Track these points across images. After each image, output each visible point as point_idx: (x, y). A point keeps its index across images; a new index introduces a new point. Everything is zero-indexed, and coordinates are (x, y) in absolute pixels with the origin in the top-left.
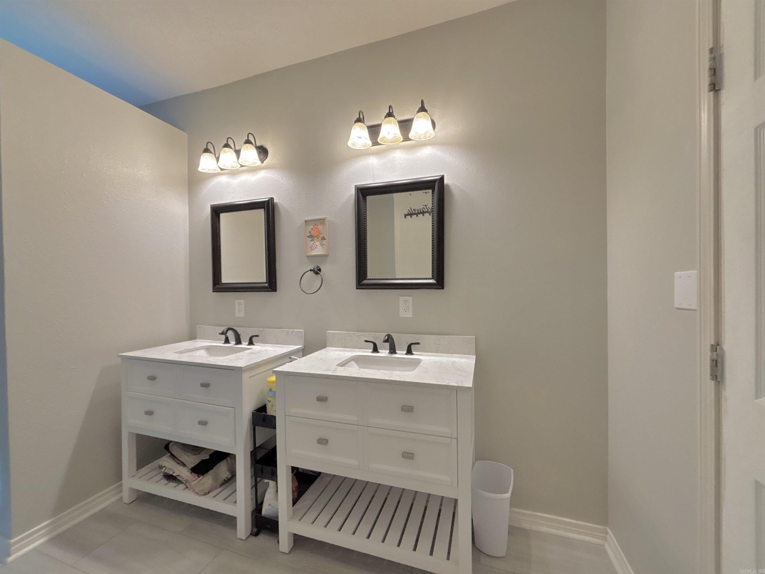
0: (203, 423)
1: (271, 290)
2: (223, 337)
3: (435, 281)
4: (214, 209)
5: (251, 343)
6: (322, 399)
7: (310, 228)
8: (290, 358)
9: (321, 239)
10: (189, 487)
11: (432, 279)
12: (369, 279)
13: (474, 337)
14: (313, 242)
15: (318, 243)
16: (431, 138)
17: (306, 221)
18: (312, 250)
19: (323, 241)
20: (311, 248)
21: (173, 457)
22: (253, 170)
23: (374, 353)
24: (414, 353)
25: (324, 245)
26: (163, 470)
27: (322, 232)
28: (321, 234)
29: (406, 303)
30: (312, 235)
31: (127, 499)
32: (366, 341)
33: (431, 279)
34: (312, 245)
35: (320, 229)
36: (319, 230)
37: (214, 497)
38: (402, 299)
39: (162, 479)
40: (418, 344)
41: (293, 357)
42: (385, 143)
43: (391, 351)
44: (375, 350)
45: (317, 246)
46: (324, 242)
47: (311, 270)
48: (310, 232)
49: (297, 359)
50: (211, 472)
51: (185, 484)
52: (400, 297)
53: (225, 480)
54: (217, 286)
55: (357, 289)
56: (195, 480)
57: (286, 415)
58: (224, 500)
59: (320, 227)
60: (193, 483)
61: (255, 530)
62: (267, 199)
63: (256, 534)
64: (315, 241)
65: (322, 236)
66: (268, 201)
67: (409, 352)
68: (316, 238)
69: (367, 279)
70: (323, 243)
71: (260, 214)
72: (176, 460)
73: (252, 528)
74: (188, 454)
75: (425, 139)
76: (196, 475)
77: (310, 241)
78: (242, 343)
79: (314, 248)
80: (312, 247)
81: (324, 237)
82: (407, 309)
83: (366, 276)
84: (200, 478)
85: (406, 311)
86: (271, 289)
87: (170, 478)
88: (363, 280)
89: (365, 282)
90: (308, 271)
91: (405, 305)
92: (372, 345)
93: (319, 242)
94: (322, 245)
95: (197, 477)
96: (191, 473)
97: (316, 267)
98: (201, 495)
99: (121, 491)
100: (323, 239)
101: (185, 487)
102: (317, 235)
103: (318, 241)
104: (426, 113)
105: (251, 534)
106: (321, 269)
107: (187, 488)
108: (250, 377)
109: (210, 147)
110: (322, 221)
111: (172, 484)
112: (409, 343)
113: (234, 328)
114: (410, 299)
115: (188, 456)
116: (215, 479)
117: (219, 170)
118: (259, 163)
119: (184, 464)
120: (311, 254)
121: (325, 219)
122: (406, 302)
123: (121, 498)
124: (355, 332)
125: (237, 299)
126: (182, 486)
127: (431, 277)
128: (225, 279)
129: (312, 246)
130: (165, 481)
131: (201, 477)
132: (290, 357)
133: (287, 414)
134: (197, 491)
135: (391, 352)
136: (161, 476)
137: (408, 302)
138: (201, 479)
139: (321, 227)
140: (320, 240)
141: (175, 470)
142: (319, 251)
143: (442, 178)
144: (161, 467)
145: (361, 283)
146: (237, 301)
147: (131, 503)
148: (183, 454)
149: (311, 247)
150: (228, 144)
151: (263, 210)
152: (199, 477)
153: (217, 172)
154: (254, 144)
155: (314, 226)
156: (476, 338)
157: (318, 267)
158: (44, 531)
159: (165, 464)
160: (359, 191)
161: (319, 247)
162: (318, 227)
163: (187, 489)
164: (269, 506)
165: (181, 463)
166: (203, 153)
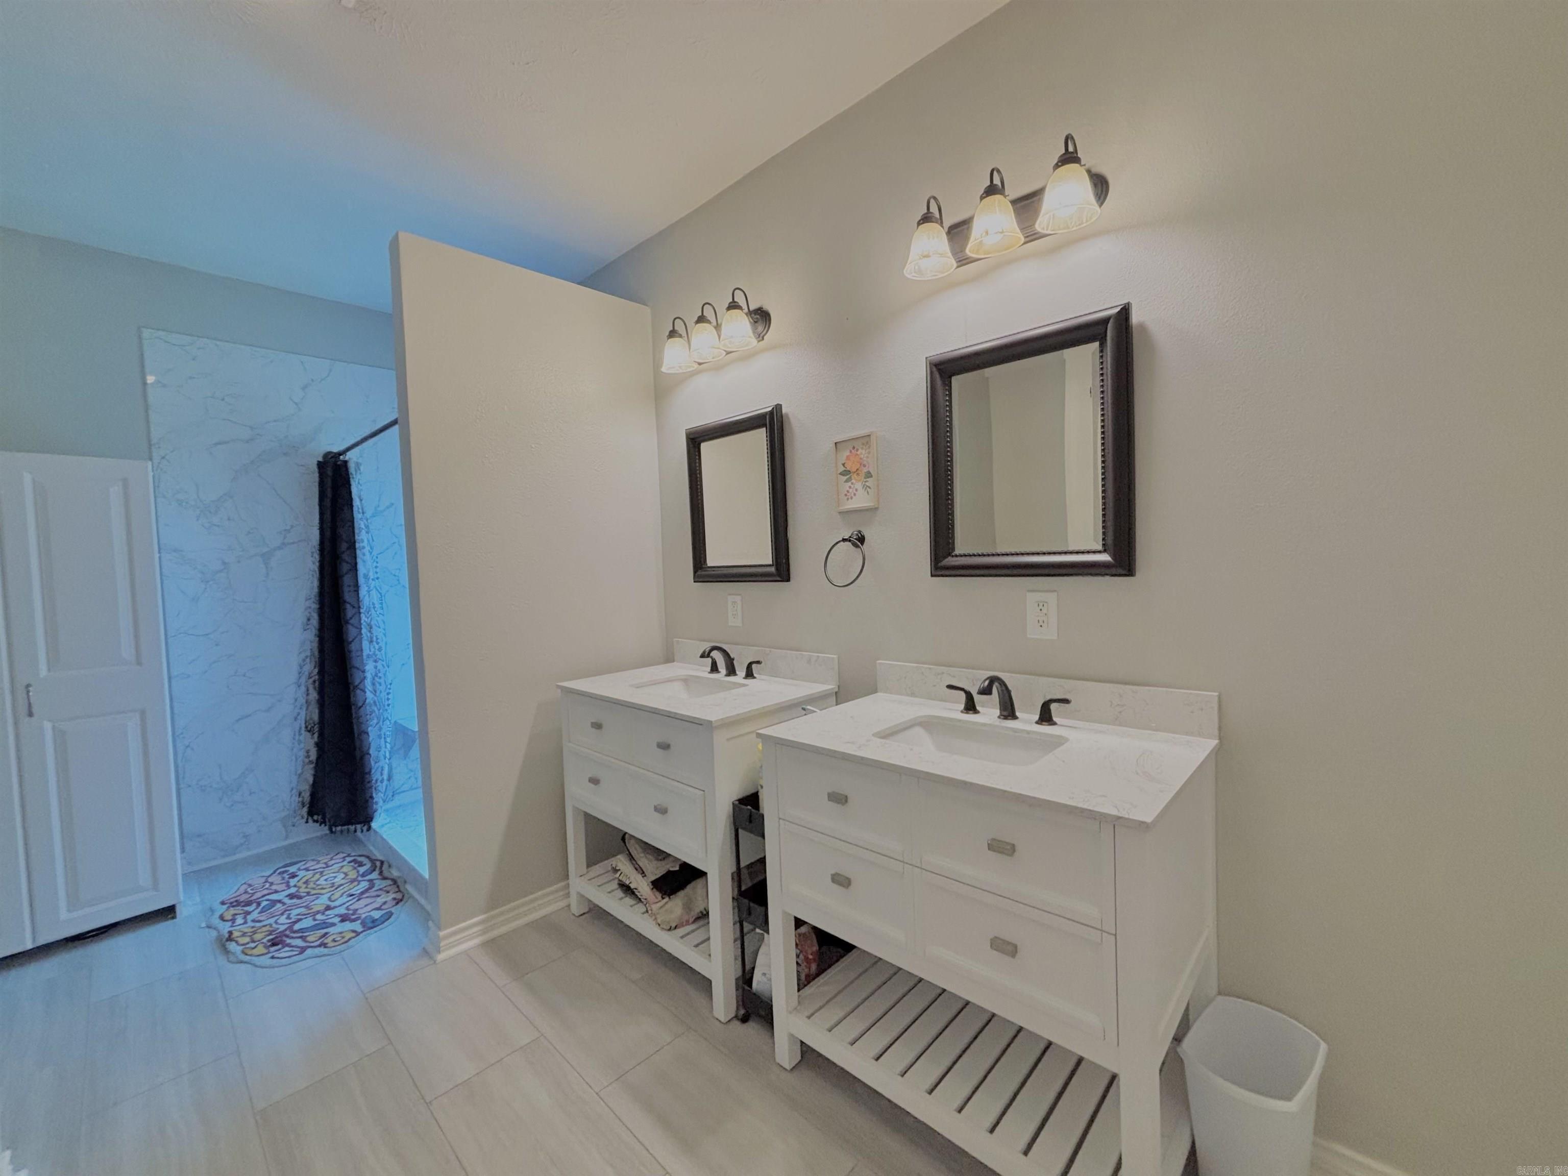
0: (662, 810)
1: (778, 579)
2: (709, 661)
3: (1110, 556)
4: (692, 437)
5: (749, 674)
6: (839, 799)
7: (845, 457)
8: (804, 709)
9: (863, 475)
10: (650, 912)
11: (1105, 551)
12: (956, 556)
13: (1216, 694)
14: (849, 484)
15: (859, 486)
16: (1092, 220)
17: (836, 443)
18: (848, 499)
19: (867, 479)
20: (846, 495)
21: (631, 858)
22: (749, 356)
23: (967, 713)
24: (1057, 722)
25: (869, 488)
26: (618, 875)
27: (865, 463)
28: (865, 466)
29: (1041, 607)
30: (848, 469)
31: (576, 909)
32: (951, 687)
33: (1100, 552)
34: (848, 489)
35: (862, 456)
36: (861, 459)
37: (682, 937)
38: (1032, 598)
39: (617, 889)
40: (1066, 701)
41: (809, 707)
42: (988, 254)
43: (1005, 713)
44: (970, 707)
45: (856, 490)
46: (870, 482)
47: (844, 540)
48: (843, 465)
49: (815, 712)
50: (681, 894)
51: (645, 905)
52: (1029, 594)
53: (701, 912)
54: (699, 573)
55: (932, 576)
56: (657, 902)
57: (780, 819)
58: (696, 946)
59: (861, 454)
60: (655, 907)
61: (742, 1012)
62: (770, 409)
63: (744, 1019)
64: (853, 481)
65: (865, 470)
66: (771, 412)
67: (1046, 717)
68: (855, 475)
69: (953, 556)
70: (867, 484)
71: (760, 436)
72: (634, 863)
73: (738, 1009)
74: (650, 857)
75: (1080, 225)
76: (659, 895)
77: (845, 482)
78: (737, 672)
79: (852, 495)
80: (848, 494)
81: (869, 473)
82: (1043, 622)
83: (953, 549)
84: (665, 901)
85: (1041, 626)
86: (781, 577)
87: (627, 889)
88: (945, 557)
89: (950, 561)
90: (839, 542)
91: (1039, 611)
92: (963, 696)
93: (860, 484)
94: (866, 487)
95: (660, 898)
96: (652, 889)
97: (856, 533)
98: (663, 929)
99: (568, 895)
100: (869, 475)
101: (645, 910)
102: (857, 470)
103: (860, 481)
104: (1077, 165)
105: (736, 1017)
106: (865, 537)
107: (647, 911)
108: (728, 740)
109: (679, 327)
110: (866, 439)
111: (629, 901)
112: (1048, 698)
113: (725, 647)
114: (1052, 598)
115: (648, 859)
116: (688, 907)
117: (696, 366)
118: (754, 341)
119: (643, 873)
120: (846, 507)
121: (869, 436)
122: (1041, 604)
123: (569, 906)
124: (932, 666)
125: (730, 595)
126: (641, 908)
127: (1100, 548)
128: (713, 559)
129: (848, 491)
130: (620, 893)
131: (667, 899)
132: (804, 707)
133: (781, 817)
134: (659, 921)
135: (1004, 716)
136: (615, 885)
137: (1045, 605)
138: (666, 903)
139: (863, 452)
140: (863, 478)
141: (632, 879)
142: (861, 500)
143: (1125, 312)
144: (615, 870)
145: (940, 564)
146: (731, 599)
147: (581, 915)
148: (642, 855)
149: (846, 492)
150: (704, 316)
151: (764, 429)
152: (663, 898)
153: (692, 369)
154: (745, 306)
155: (851, 451)
156: (1219, 697)
157: (860, 532)
158: (475, 929)
159: (620, 866)
160: (934, 369)
161: (861, 491)
162: (858, 453)
163: (646, 915)
164: (763, 977)
165: (639, 869)
166: (668, 339)
